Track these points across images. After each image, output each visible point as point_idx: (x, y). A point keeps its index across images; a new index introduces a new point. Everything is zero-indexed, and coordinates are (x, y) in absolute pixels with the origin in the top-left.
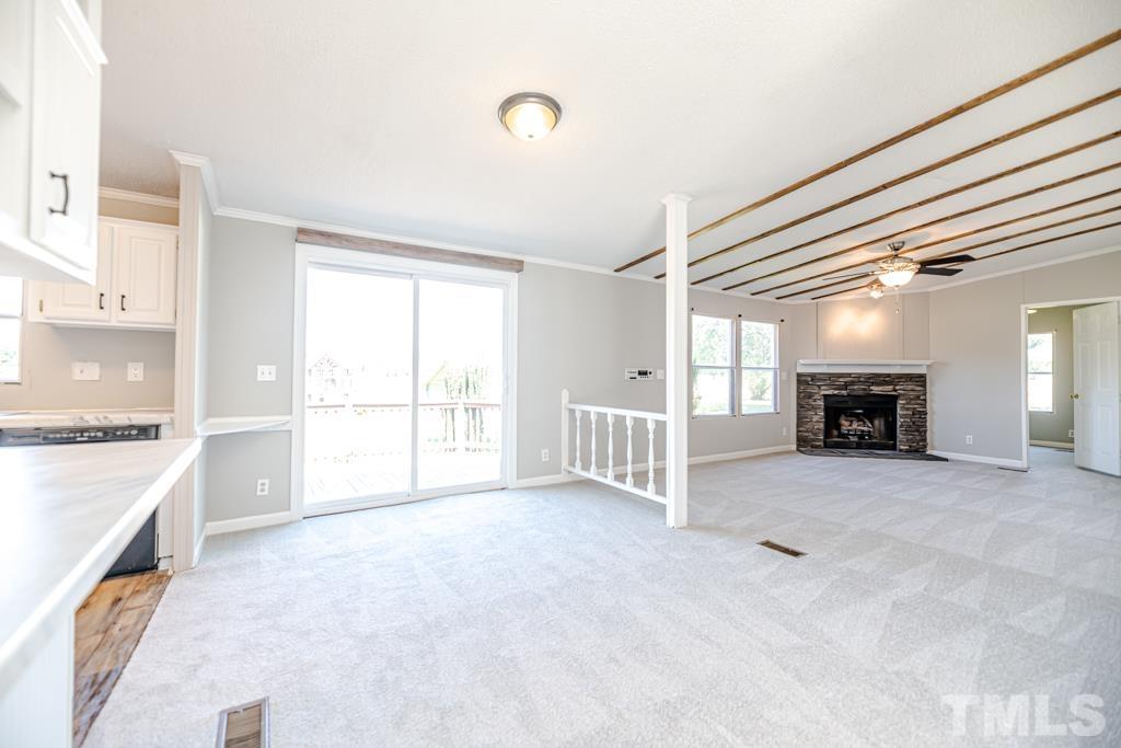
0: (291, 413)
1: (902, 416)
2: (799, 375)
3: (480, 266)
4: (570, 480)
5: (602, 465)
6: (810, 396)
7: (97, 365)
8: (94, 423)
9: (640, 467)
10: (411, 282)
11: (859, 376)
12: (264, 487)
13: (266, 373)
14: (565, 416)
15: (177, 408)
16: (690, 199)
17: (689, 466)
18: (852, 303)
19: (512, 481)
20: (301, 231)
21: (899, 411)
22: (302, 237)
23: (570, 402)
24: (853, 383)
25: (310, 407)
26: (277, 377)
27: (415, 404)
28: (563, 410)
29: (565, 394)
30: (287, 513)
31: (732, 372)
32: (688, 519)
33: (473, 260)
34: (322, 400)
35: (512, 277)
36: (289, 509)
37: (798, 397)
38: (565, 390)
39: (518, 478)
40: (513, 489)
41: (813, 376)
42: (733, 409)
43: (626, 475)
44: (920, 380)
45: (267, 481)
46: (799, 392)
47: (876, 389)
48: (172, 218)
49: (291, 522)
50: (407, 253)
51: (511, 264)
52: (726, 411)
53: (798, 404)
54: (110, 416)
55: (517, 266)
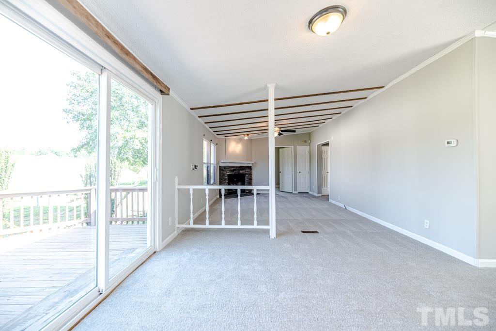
1: (247, 181)
2: (220, 167)
6: (224, 175)
11: (237, 167)
14: (177, 194)
18: (235, 140)
19: (159, 245)
21: (246, 179)
24: (235, 170)
28: (176, 190)
29: (176, 180)
35: (160, 97)
37: (220, 176)
38: (177, 177)
39: (162, 242)
40: (161, 251)
41: (225, 167)
44: (250, 168)
46: (220, 174)
47: (241, 172)
53: (220, 178)
55: (168, 91)
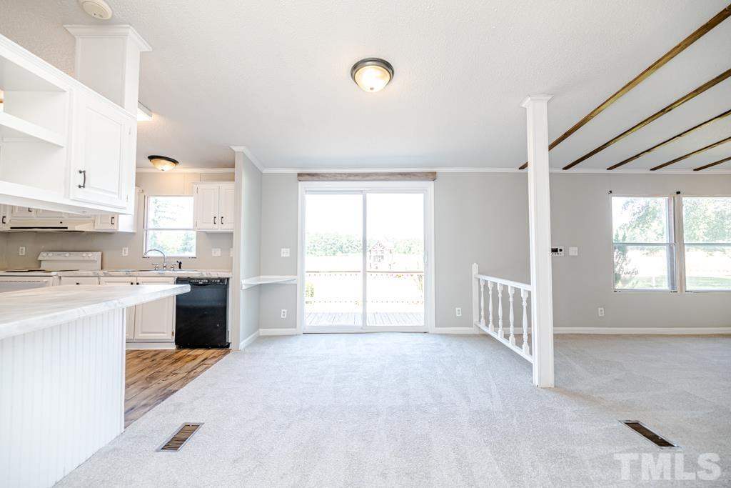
0: (296, 275)
3: (405, 180)
4: (478, 333)
5: (496, 325)
7: (220, 250)
8: (205, 276)
9: (518, 331)
10: (362, 196)
12: (284, 313)
13: (285, 253)
14: (475, 283)
15: (233, 270)
16: (549, 98)
17: (554, 335)
19: (432, 329)
20: (299, 175)
22: (301, 178)
23: (479, 273)
25: (307, 272)
26: (291, 254)
27: (365, 272)
28: (473, 279)
29: (475, 267)
30: (294, 329)
31: (671, 249)
32: (555, 381)
33: (400, 177)
34: (377, 268)
35: (430, 185)
36: (295, 327)
38: (475, 264)
39: (436, 327)
40: (432, 334)
42: (673, 284)
43: (509, 335)
45: (286, 311)
48: (231, 178)
49: (296, 335)
50: (357, 178)
51: (426, 175)
52: (665, 286)
54: (211, 273)
55: (432, 176)
